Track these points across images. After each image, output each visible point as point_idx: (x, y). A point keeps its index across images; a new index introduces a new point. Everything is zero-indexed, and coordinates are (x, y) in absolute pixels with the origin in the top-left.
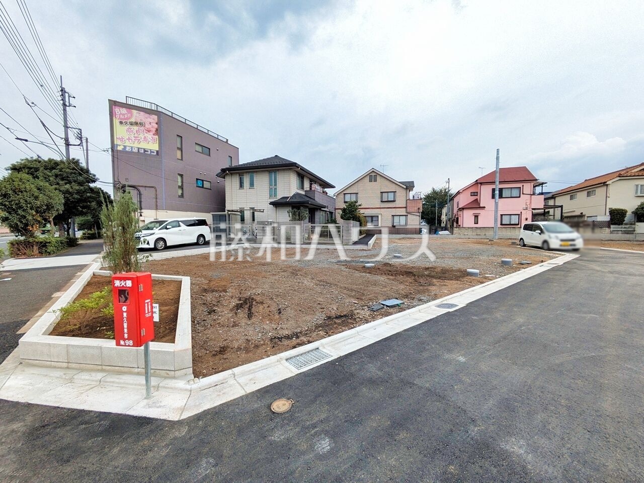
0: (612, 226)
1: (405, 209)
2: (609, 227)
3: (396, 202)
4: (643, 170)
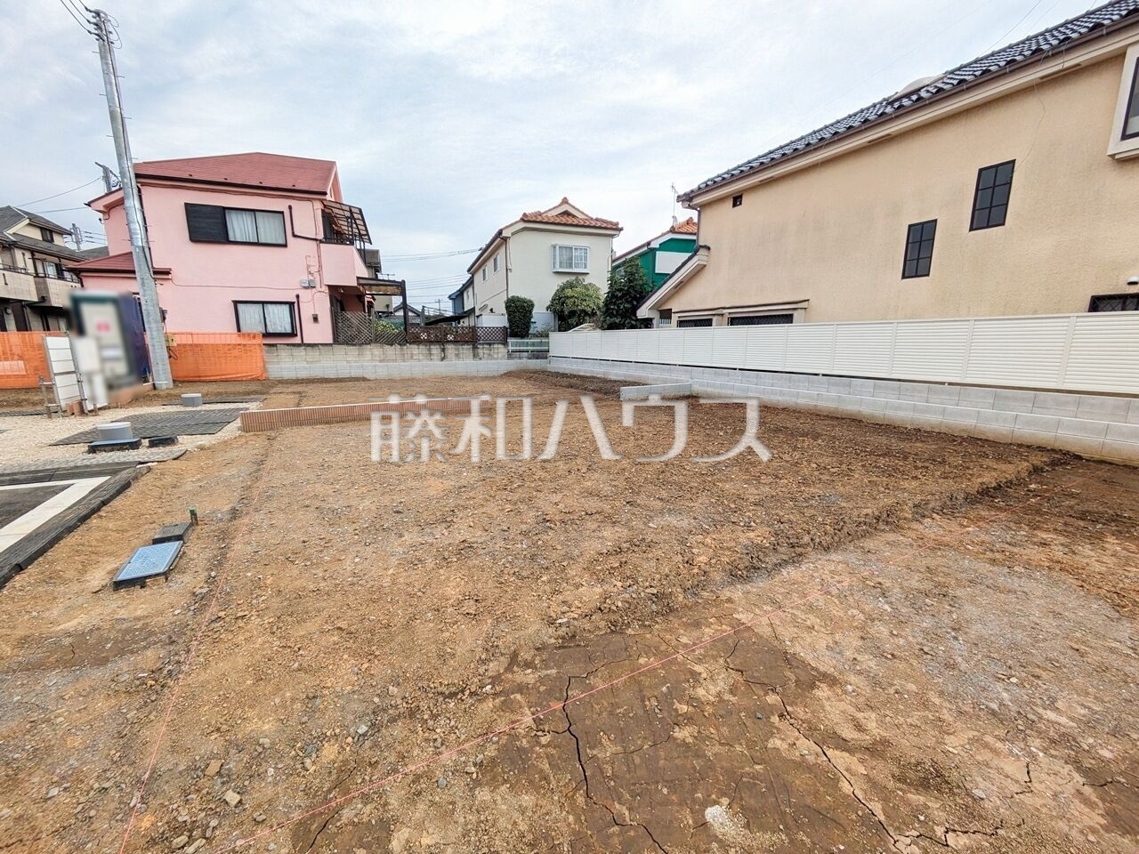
0: (511, 340)
2: (505, 343)
4: (566, 213)
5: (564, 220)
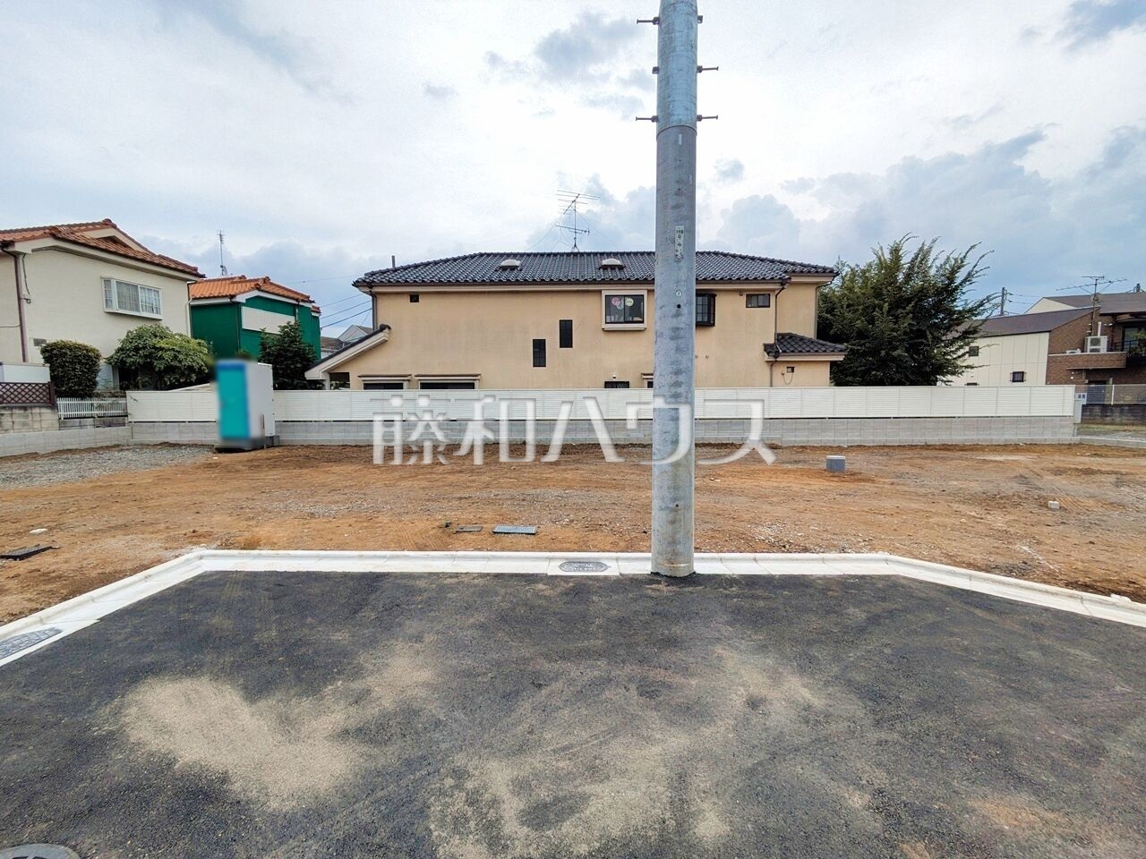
0: (61, 402)
2: (52, 407)
4: (113, 240)
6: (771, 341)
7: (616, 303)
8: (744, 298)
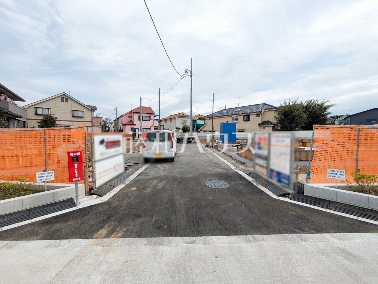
1: (91, 123)
3: (85, 118)
4: (183, 114)
5: (183, 116)
6: (260, 123)
7: (234, 118)
8: (255, 115)
